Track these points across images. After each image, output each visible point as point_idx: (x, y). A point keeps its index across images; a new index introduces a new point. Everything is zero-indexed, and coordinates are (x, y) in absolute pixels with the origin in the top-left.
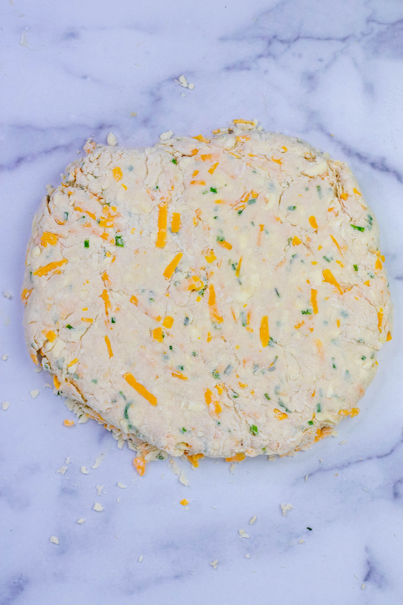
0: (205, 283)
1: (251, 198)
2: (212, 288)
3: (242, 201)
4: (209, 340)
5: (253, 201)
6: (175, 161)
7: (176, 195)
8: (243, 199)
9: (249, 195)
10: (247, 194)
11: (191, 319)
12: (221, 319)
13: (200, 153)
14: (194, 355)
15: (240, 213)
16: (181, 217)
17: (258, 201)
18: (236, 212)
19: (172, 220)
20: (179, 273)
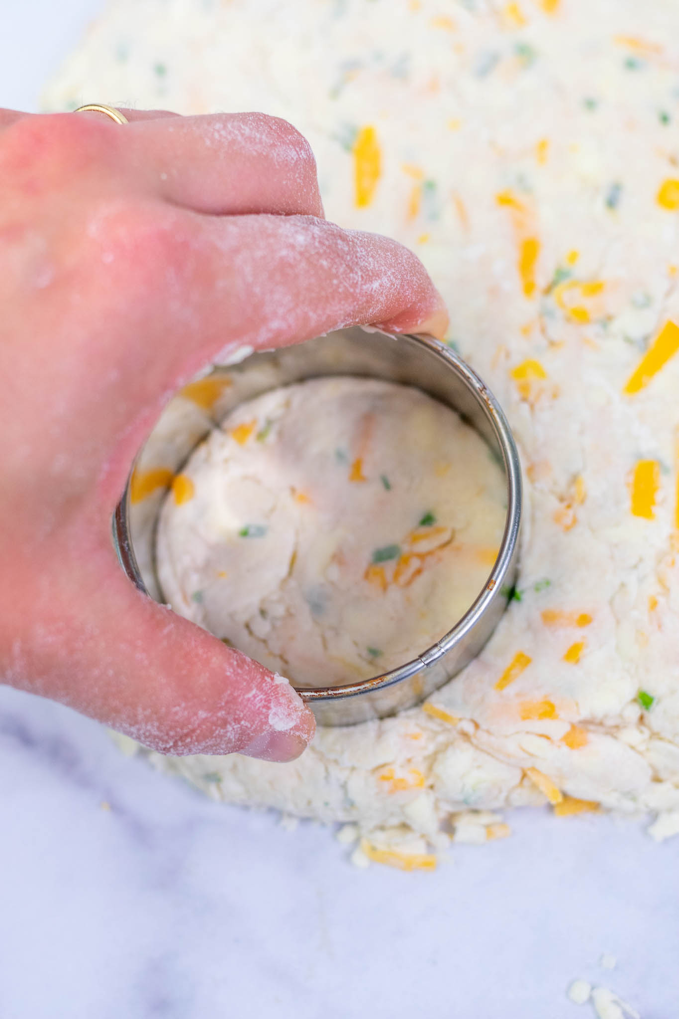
0: (551, 301)
1: (390, 567)
2: (529, 288)
3: (422, 557)
4: (543, 146)
5: (383, 555)
6: (645, 700)
7: (641, 580)
8: (415, 564)
9: (397, 575)
10: (403, 579)
11: (599, 205)
12: (505, 200)
13: (558, 728)
14: (590, 104)
15: (427, 520)
16: (627, 504)
17: (366, 556)
18: (440, 521)
19: (659, 496)
20: (637, 332)
